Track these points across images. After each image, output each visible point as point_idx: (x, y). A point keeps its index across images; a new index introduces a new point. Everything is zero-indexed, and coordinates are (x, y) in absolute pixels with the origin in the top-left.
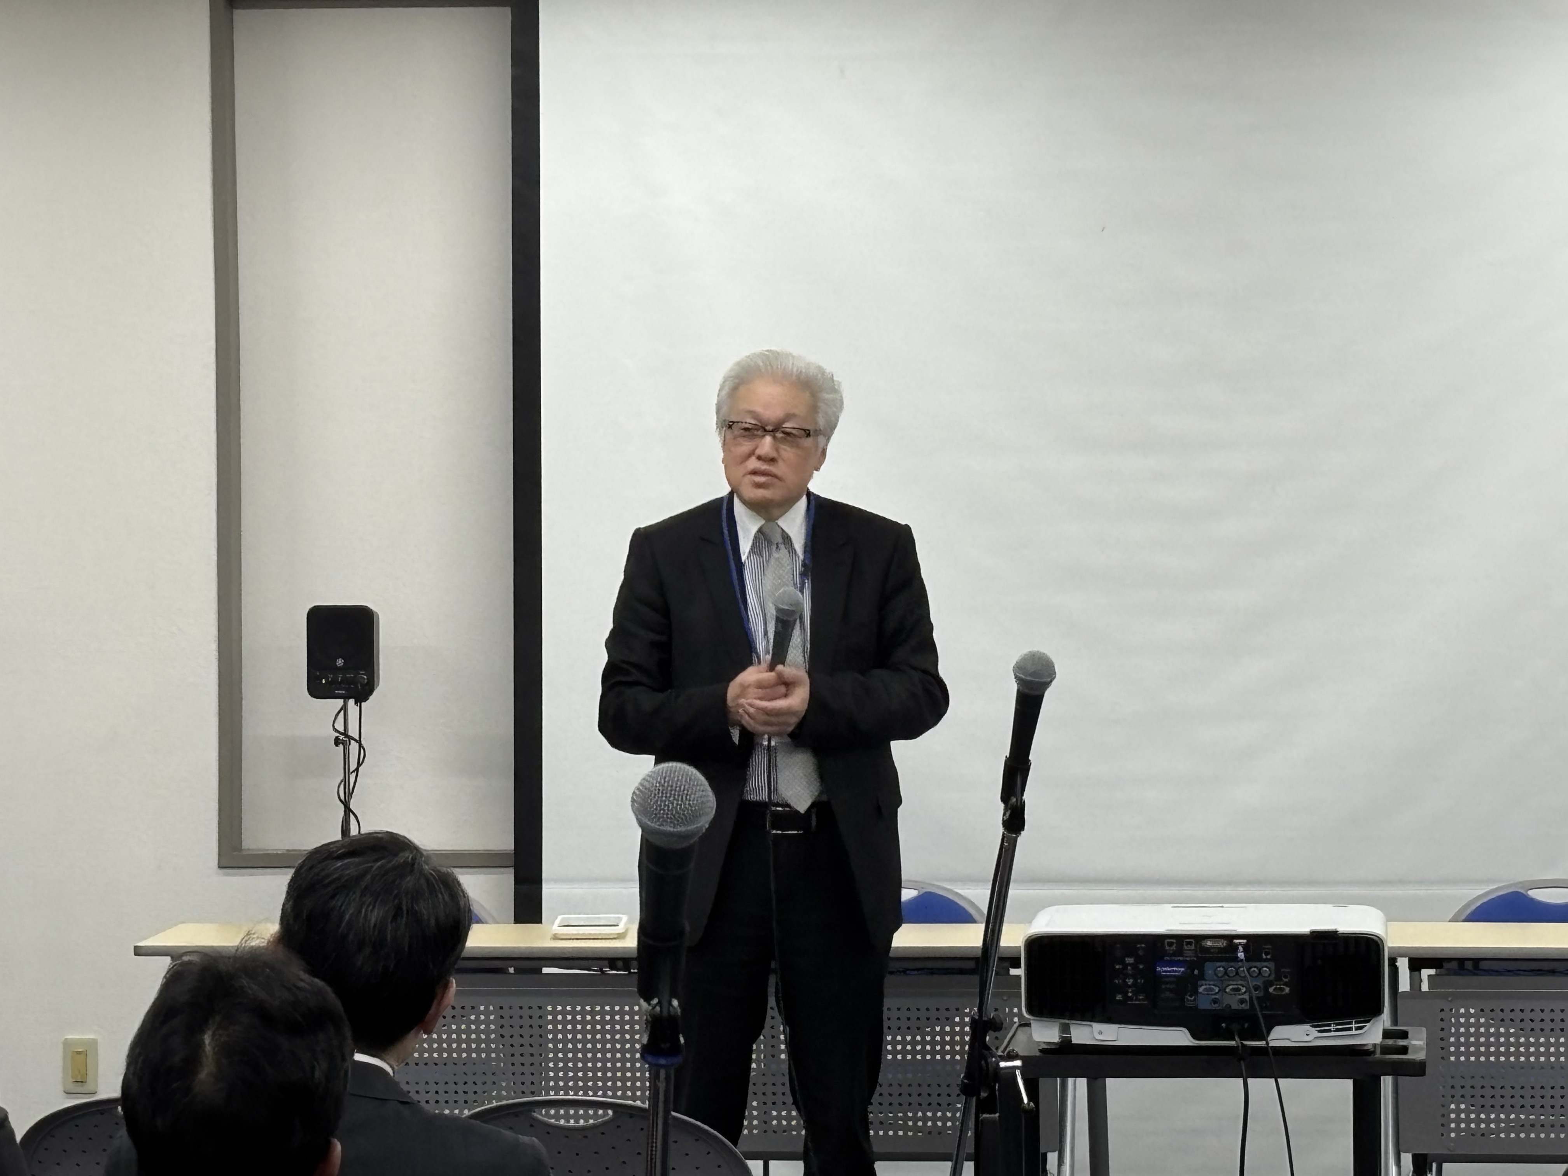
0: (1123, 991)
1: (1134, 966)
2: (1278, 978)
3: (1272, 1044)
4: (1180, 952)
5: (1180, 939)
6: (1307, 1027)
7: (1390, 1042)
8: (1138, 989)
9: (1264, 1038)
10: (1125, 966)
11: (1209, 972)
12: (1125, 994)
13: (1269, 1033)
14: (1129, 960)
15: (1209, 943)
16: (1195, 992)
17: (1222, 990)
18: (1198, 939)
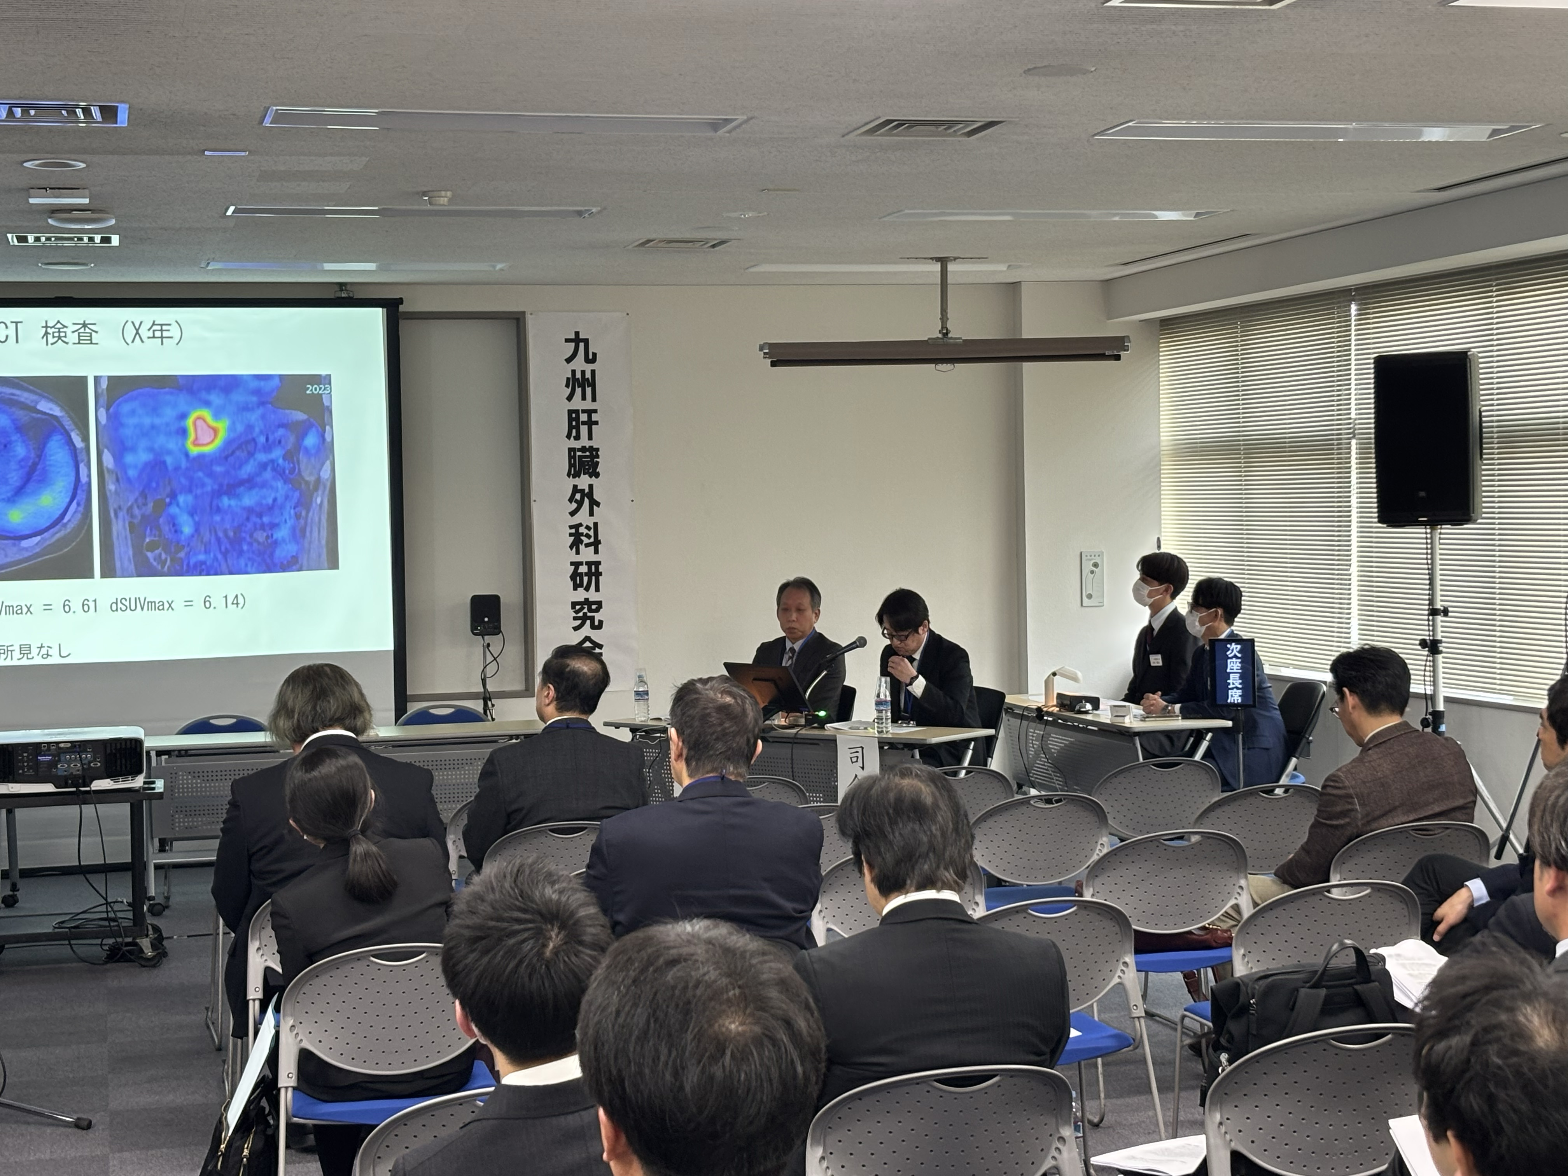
0: (23, 768)
1: (27, 757)
2: (95, 760)
3: (93, 789)
4: (49, 749)
5: (49, 743)
6: (108, 780)
7: (146, 786)
8: (29, 768)
9: (89, 786)
10: (23, 757)
11: (62, 758)
12: (23, 770)
13: (91, 783)
14: (25, 755)
15: (62, 745)
16: (56, 767)
17: (69, 766)
18: (58, 743)
